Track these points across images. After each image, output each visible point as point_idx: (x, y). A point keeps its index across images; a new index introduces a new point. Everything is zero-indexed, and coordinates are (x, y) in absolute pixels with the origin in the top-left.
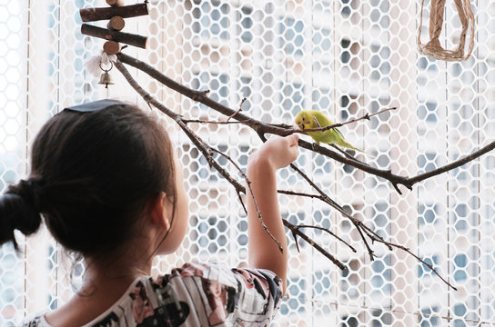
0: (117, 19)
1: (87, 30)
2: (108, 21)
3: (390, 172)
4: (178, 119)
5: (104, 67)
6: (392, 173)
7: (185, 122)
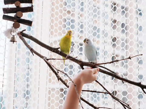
0: (19, 13)
1: (5, 17)
2: (15, 14)
3: (140, 83)
4: (44, 58)
5: (13, 34)
6: (142, 84)
7: (48, 60)
